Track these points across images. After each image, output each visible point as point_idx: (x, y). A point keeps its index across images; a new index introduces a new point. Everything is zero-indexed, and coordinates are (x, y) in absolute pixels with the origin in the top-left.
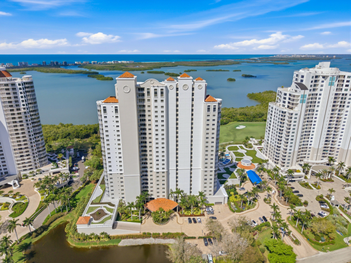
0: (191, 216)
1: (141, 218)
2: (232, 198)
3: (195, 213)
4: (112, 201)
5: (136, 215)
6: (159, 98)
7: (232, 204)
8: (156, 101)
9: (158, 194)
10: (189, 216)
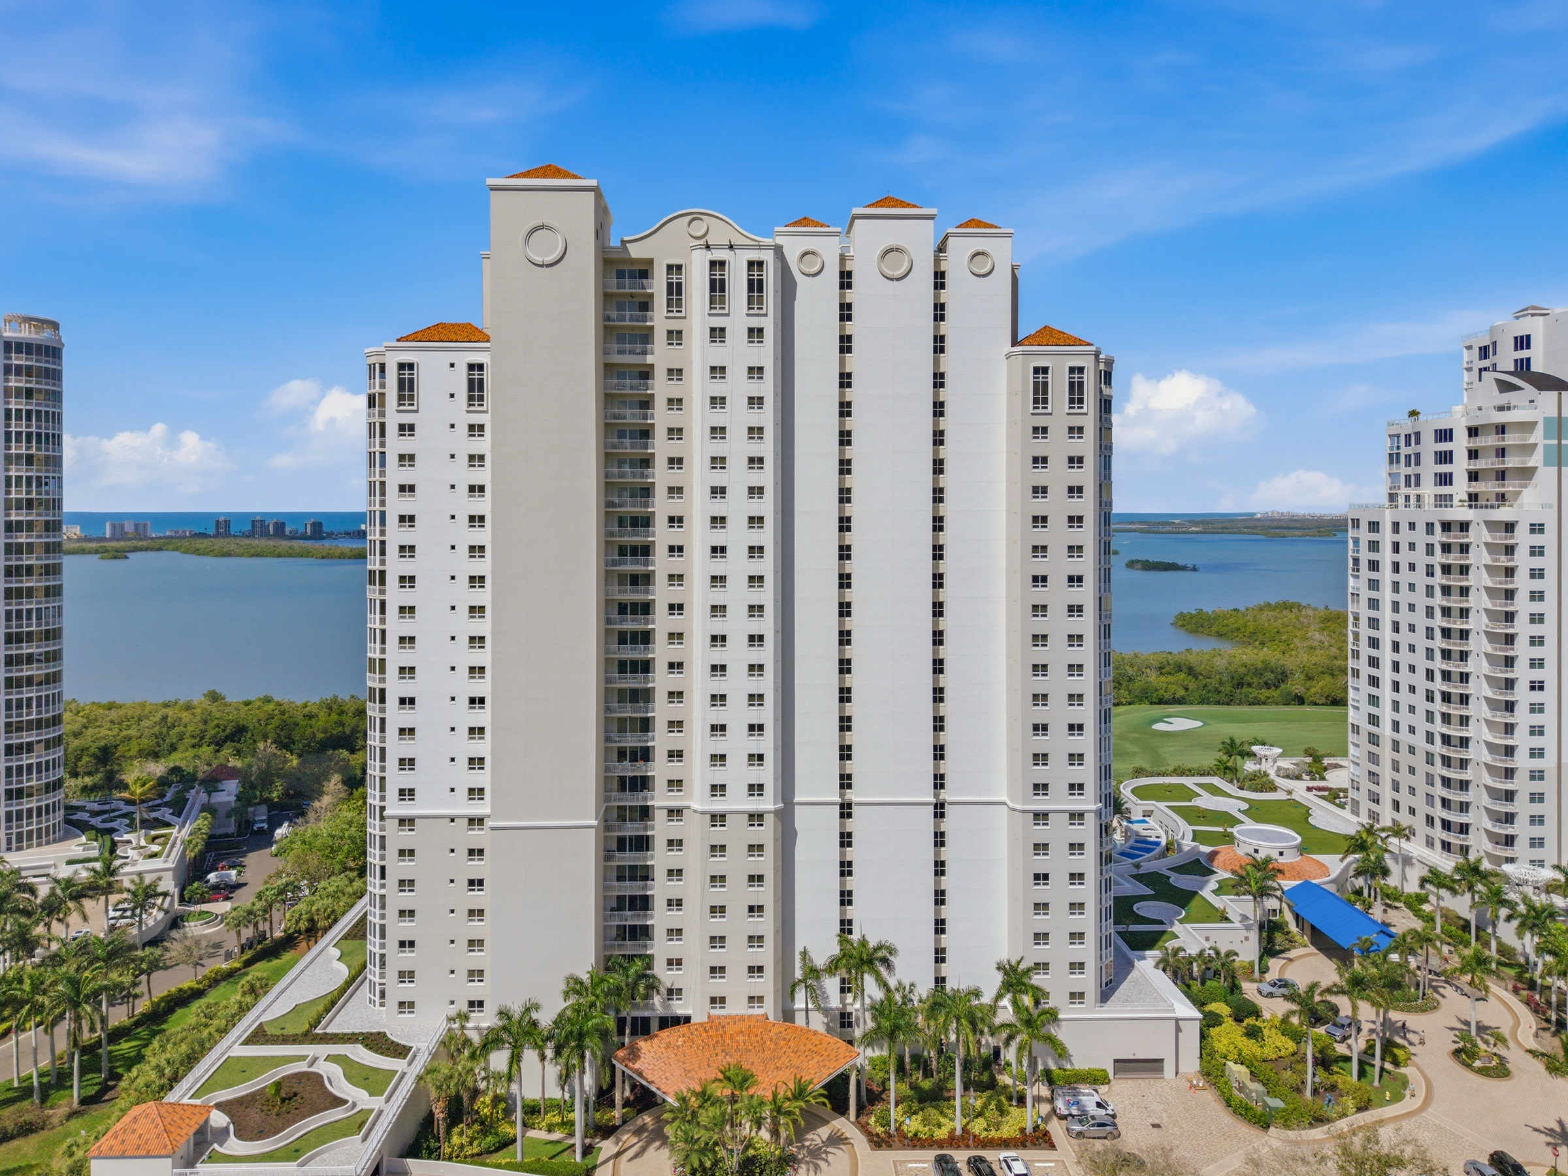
0: (953, 1141)
1: (587, 1150)
2: (1228, 1036)
3: (978, 1126)
4: (397, 1028)
5: (557, 1135)
6: (738, 317)
7: (1238, 1071)
8: (718, 334)
9: (718, 986)
10: (940, 1144)
